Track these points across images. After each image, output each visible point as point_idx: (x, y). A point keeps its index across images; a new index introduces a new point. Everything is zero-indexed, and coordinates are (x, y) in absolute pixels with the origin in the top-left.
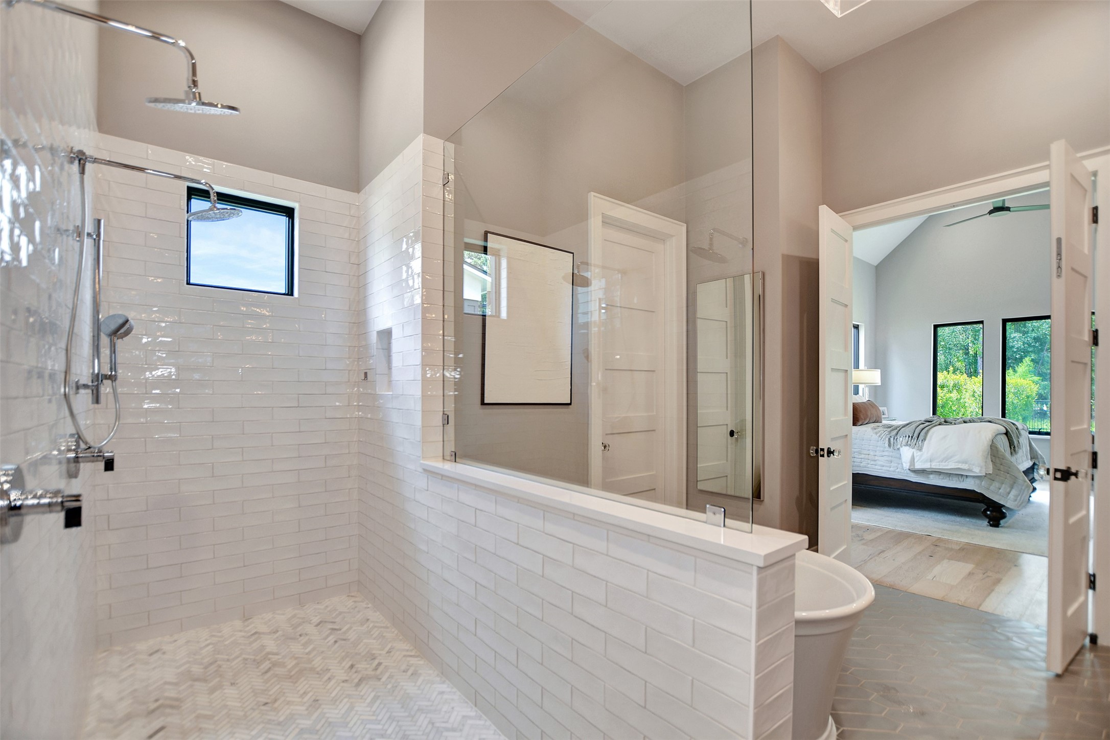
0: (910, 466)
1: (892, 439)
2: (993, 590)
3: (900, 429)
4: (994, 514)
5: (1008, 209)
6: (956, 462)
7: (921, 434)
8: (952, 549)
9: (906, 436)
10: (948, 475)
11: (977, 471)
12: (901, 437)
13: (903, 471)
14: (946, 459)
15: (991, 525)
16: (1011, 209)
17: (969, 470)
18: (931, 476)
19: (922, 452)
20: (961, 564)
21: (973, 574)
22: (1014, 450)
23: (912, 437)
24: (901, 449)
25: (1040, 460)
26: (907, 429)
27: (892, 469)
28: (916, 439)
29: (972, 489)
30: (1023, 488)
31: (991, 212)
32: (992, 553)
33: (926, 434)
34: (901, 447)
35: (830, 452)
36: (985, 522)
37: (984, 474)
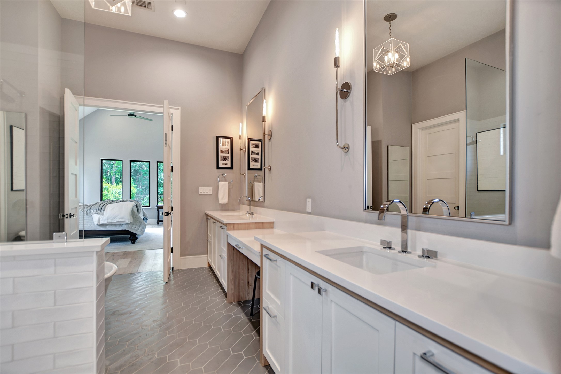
0: (98, 223)
1: (88, 211)
2: (140, 265)
3: (92, 206)
4: (133, 238)
5: (135, 116)
6: (119, 219)
7: (103, 208)
8: (120, 255)
9: (95, 209)
10: (115, 225)
11: (127, 221)
12: (92, 210)
13: (94, 226)
14: (115, 218)
15: (132, 243)
16: (136, 116)
17: (124, 221)
18: (108, 226)
19: (103, 216)
20: (126, 260)
21: (131, 261)
22: (139, 212)
23: (98, 209)
24: (93, 216)
25: (146, 216)
26: (96, 206)
27: (88, 226)
28: (100, 210)
29: (125, 229)
30: (144, 226)
31: (129, 115)
32: (135, 252)
33: (105, 207)
34: (93, 214)
35: (71, 216)
36: (130, 242)
37: (130, 222)
